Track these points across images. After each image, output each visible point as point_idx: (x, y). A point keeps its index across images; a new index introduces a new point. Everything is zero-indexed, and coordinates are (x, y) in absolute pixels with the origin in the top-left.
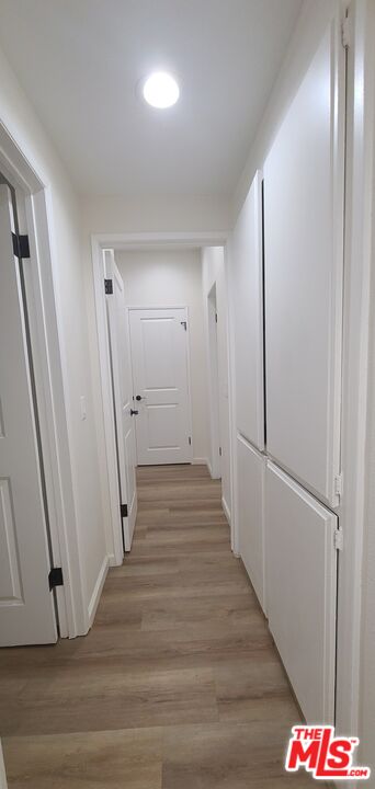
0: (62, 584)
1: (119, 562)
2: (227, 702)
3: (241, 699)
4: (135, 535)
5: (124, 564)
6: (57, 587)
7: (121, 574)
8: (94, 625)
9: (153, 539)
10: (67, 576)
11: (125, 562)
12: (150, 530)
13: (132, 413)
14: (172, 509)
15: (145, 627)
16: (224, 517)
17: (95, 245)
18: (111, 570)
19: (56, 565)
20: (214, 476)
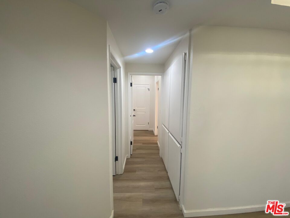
0: (117, 160)
1: (129, 157)
2: (157, 189)
3: (160, 189)
4: (133, 150)
5: (130, 158)
6: (117, 161)
7: (130, 160)
8: (124, 172)
9: (138, 152)
10: (119, 158)
11: (131, 157)
12: (137, 149)
13: (134, 116)
14: (143, 144)
15: (137, 173)
16: (158, 147)
17: (129, 74)
18: (127, 159)
19: (117, 156)
20: (155, 135)
